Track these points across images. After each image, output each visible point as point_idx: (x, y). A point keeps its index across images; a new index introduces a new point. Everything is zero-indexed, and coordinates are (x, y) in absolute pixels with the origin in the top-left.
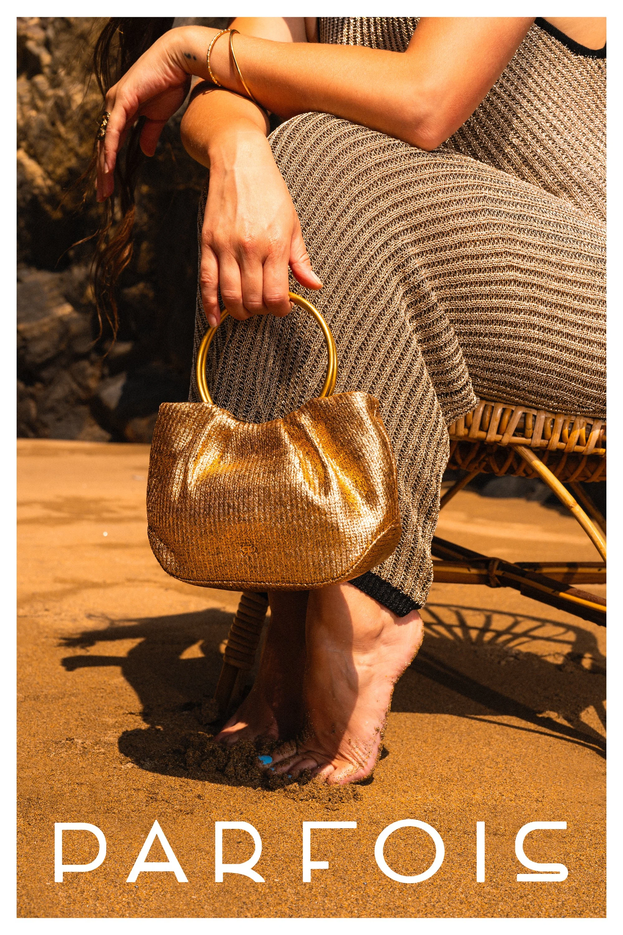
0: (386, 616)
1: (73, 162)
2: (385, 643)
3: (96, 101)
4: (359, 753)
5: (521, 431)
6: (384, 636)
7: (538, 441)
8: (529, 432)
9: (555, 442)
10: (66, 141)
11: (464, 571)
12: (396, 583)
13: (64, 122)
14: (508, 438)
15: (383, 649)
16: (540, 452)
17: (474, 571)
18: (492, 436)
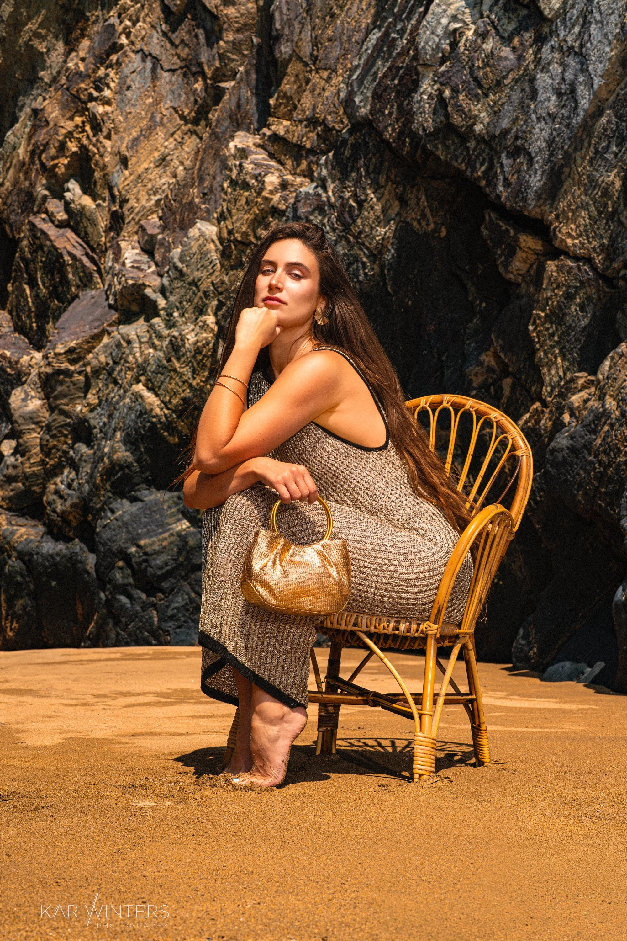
0: (286, 709)
1: (188, 393)
2: (286, 722)
3: (206, 339)
4: (275, 773)
5: (355, 625)
6: (285, 719)
7: (364, 629)
8: (360, 624)
9: (373, 629)
10: (181, 375)
11: (355, 698)
12: (292, 696)
13: (178, 359)
14: (350, 628)
15: (285, 725)
16: (366, 633)
17: (360, 698)
18: (343, 627)
